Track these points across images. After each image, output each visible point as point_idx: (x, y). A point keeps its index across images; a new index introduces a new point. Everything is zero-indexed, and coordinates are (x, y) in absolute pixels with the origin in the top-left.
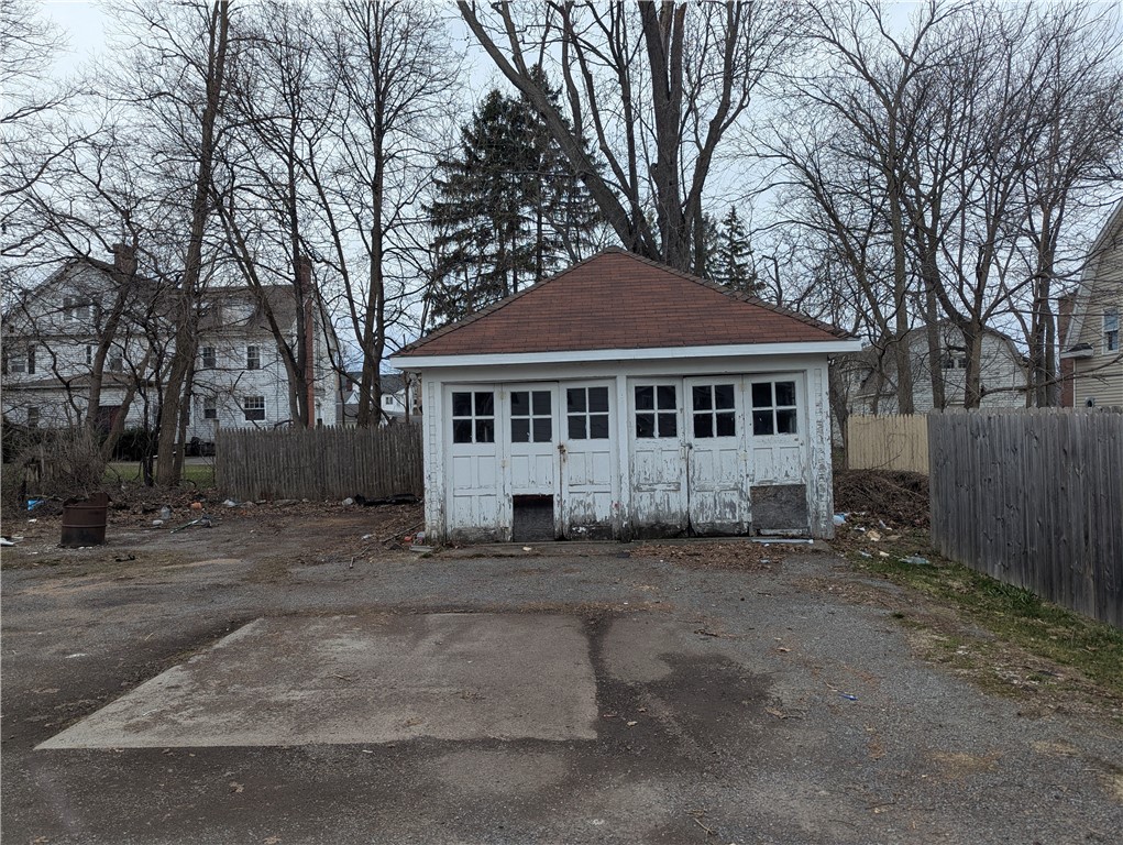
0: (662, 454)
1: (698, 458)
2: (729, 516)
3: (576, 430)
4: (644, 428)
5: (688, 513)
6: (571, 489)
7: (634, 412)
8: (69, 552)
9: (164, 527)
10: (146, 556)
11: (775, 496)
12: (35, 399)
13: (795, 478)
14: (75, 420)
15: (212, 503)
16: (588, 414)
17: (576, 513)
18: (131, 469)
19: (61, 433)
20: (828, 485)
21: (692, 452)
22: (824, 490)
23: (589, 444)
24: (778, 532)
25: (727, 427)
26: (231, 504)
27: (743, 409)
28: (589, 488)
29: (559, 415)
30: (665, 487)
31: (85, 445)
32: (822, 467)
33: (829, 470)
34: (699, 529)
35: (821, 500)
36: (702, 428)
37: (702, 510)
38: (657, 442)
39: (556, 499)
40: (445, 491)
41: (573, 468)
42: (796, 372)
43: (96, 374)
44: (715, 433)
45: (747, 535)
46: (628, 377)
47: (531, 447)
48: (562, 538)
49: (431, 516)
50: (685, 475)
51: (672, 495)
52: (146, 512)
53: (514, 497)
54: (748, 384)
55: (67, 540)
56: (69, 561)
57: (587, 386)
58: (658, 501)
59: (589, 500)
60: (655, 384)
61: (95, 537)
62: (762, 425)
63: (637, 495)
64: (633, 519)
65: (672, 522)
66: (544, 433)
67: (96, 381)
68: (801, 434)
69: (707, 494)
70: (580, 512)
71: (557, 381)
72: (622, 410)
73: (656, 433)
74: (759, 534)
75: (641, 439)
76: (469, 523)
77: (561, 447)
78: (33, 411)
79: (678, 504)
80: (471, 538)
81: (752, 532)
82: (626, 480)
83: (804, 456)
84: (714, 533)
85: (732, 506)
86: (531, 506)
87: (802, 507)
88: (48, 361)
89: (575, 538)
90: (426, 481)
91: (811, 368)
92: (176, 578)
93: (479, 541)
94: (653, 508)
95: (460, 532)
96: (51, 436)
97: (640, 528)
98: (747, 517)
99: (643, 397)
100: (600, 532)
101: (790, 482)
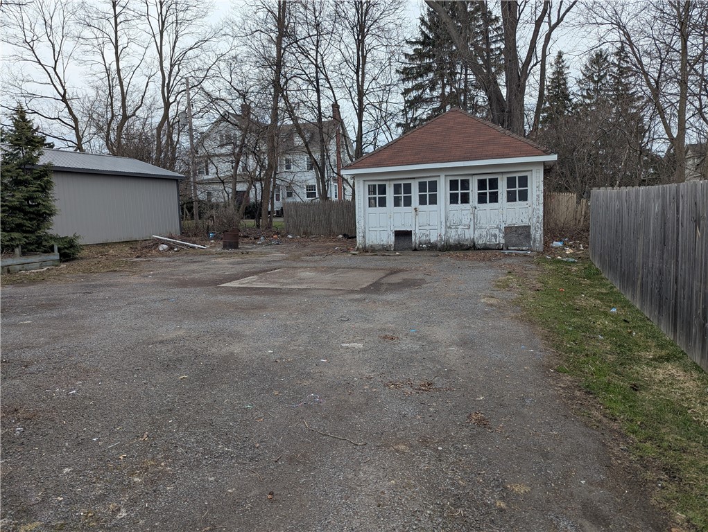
0: (462, 212)
1: (479, 213)
2: (494, 240)
3: (422, 201)
4: (454, 199)
5: (474, 239)
6: (420, 228)
7: (449, 192)
8: (226, 251)
9: (262, 244)
10: (252, 253)
11: (516, 231)
12: (210, 188)
13: (526, 222)
14: (226, 198)
15: (282, 236)
16: (428, 193)
17: (422, 238)
18: (251, 222)
19: (222, 204)
20: (541, 226)
21: (476, 210)
22: (538, 228)
23: (428, 207)
24: (516, 248)
25: (494, 198)
26: (290, 237)
27: (502, 189)
28: (428, 227)
29: (415, 194)
30: (463, 227)
31: (231, 210)
32: (538, 217)
33: (541, 218)
34: (478, 247)
35: (538, 234)
36: (482, 199)
37: (480, 238)
38: (460, 206)
39: (413, 232)
40: (365, 228)
41: (422, 219)
42: (528, 171)
43: (234, 176)
44: (488, 201)
45: (502, 249)
46: (446, 176)
47: (402, 209)
48: (415, 250)
49: (359, 239)
50: (472, 221)
51: (466, 230)
52: (255, 239)
53: (395, 231)
54: (505, 177)
55: (225, 247)
56: (226, 253)
57: (427, 180)
58: (459, 233)
59: (428, 233)
60: (459, 179)
61: (234, 245)
62: (511, 197)
63: (449, 230)
64: (447, 242)
65: (467, 243)
66: (408, 202)
67: (234, 179)
68: (529, 202)
69: (483, 230)
70: (424, 238)
71: (414, 178)
72: (443, 191)
73: (459, 202)
74: (508, 249)
75: (452, 205)
76: (375, 242)
77: (415, 209)
78: (209, 194)
79: (469, 235)
80: (377, 249)
81: (504, 248)
82: (444, 224)
83: (530, 212)
84: (486, 248)
85: (495, 236)
86: (403, 236)
87: (528, 236)
88: (215, 170)
89: (421, 250)
90: (357, 224)
91: (534, 169)
92: (261, 258)
93: (379, 250)
94: (457, 237)
95: (371, 246)
96: (217, 205)
97: (450, 246)
98: (502, 241)
99: (453, 185)
100: (432, 247)
101: (523, 225)
